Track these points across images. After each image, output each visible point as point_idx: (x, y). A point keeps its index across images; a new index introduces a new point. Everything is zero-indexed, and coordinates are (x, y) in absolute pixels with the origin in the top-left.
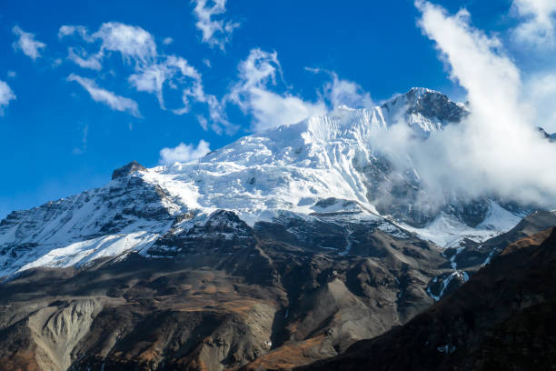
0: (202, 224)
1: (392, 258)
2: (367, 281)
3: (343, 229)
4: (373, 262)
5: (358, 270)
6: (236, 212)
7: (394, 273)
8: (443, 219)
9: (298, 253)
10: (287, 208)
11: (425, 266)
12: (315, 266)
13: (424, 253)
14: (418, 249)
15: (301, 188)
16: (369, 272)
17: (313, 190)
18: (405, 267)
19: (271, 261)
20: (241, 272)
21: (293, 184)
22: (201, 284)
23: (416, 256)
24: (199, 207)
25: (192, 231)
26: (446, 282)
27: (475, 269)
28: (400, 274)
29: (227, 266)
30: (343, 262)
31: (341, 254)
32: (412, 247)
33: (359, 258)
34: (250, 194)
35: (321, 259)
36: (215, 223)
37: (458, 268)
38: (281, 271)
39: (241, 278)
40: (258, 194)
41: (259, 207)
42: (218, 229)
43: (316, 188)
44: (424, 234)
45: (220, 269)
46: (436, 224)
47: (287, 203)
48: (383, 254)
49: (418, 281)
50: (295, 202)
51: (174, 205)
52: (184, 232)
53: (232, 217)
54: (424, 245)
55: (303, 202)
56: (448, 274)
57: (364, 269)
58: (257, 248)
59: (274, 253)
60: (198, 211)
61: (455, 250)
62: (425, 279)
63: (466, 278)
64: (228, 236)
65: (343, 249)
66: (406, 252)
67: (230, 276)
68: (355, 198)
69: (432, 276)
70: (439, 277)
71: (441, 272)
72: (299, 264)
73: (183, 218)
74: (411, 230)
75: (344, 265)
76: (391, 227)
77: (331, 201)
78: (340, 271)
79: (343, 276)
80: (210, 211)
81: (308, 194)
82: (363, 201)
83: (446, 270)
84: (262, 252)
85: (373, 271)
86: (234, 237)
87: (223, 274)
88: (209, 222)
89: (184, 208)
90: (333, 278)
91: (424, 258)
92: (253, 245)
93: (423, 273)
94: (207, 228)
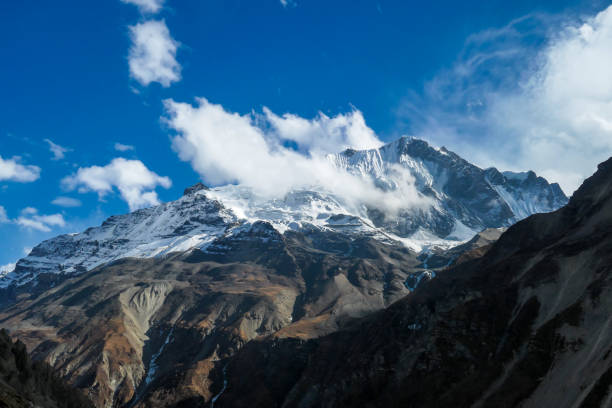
0: (247, 230)
1: (382, 260)
2: (363, 276)
3: (348, 238)
4: (367, 262)
5: (356, 268)
6: (271, 222)
7: (383, 270)
8: (421, 232)
9: (314, 254)
10: (308, 221)
11: (405, 266)
12: (326, 264)
13: (405, 257)
14: (401, 254)
15: (319, 207)
16: (364, 269)
17: (327, 208)
18: (390, 267)
19: (294, 259)
20: (273, 266)
21: (313, 203)
22: (244, 274)
23: (399, 258)
24: (246, 218)
25: (239, 235)
26: (419, 279)
27: (440, 269)
28: (386, 272)
29: (263, 262)
30: (347, 261)
31: (346, 256)
32: (396, 252)
33: (358, 259)
34: (281, 209)
35: (331, 258)
36: (256, 230)
37: (428, 268)
38: (302, 264)
39: (273, 270)
40: (288, 210)
41: (288, 219)
42: (258, 234)
43: (330, 206)
44: (408, 243)
45: (258, 263)
46: (416, 235)
47: (308, 217)
48: (375, 256)
49: (400, 277)
50: (315, 216)
51: (227, 216)
52: (233, 236)
53: (268, 226)
54: (405, 251)
55: (321, 216)
56: (420, 273)
57: (361, 267)
58: (285, 249)
59: (297, 253)
60: (244, 221)
61: (427, 255)
62: (405, 276)
63: (434, 275)
64: (265, 240)
65: (345, 253)
66: (392, 256)
67: (265, 269)
68: (358, 215)
69: (409, 273)
70: (415, 274)
71: (416, 270)
72: (315, 261)
73: (233, 225)
74: (397, 239)
75: (347, 263)
76: (383, 237)
77: (341, 217)
78: (344, 268)
79: (346, 271)
80: (253, 221)
81: (324, 211)
82: (363, 216)
83: (420, 270)
84: (288, 253)
85: (367, 269)
86: (270, 241)
87: (260, 267)
88: (252, 230)
89: (234, 217)
90: (338, 273)
91: (404, 260)
92: (283, 247)
93: (403, 271)
94: (250, 233)
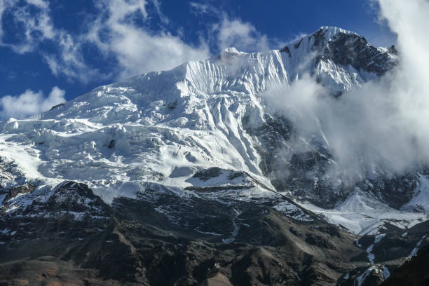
0: (44, 199)
1: (292, 248)
2: (259, 278)
3: (228, 209)
4: (266, 253)
5: (247, 262)
6: (89, 184)
7: (294, 266)
8: (358, 197)
9: (169, 239)
10: (156, 181)
11: (332, 257)
12: (192, 257)
13: (333, 241)
14: (325, 236)
15: (175, 155)
16: (261, 265)
17: (190, 158)
18: (308, 259)
19: (133, 250)
20: (93, 263)
21: (164, 149)
22: (41, 279)
23: (323, 244)
24: (41, 177)
25: (30, 209)
26: (360, 279)
27: (399, 262)
28: (301, 269)
29: (76, 255)
30: (228, 251)
31: (225, 241)
32: (318, 233)
33: (249, 247)
34: (107, 161)
35: (199, 248)
36: (61, 199)
37: (376, 261)
38: (147, 262)
39: (94, 271)
40: (119, 161)
41: (119, 178)
42: (64, 206)
43: (194, 154)
44: (335, 217)
45: (66, 258)
46: (349, 203)
47: (155, 174)
48: (282, 242)
49: (324, 277)
50: (167, 172)
51: (7, 175)
52: (19, 211)
53: (84, 191)
54: (333, 230)
55: (178, 172)
56: (363, 269)
57: (255, 260)
58: (116, 232)
59: (137, 240)
60: (39, 182)
61: (373, 238)
62: (333, 275)
63: (387, 274)
64: (78, 216)
65: (227, 235)
66: (310, 240)
67: (79, 268)
68: (245, 169)
69: (343, 272)
70: (353, 273)
71: (354, 266)
72: (170, 253)
73: (19, 190)
74: (317, 210)
75: (229, 255)
76: (291, 207)
77: (215, 172)
78: (224, 264)
79: (228, 269)
80: (54, 182)
81: (184, 162)
82: (255, 171)
83: (360, 264)
84: (122, 237)
85: (266, 264)
86: (86, 218)
87: (70, 265)
88: (54, 197)
89: (20, 178)
90: (215, 272)
91: (332, 247)
92: (112, 228)
93: (331, 266)
94: (51, 205)
